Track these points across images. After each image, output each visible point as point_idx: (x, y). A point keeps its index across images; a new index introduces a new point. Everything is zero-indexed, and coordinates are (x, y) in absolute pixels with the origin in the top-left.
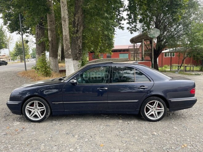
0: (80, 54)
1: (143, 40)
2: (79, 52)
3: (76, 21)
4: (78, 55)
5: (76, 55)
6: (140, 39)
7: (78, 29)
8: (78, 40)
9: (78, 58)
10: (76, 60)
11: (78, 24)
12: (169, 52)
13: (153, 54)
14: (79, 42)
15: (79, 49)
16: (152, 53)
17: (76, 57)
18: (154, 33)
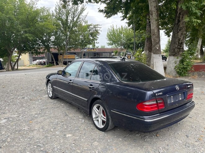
0: (179, 49)
2: (179, 47)
3: (178, 10)
4: (176, 50)
5: (174, 50)
7: (180, 19)
8: (178, 32)
9: (176, 53)
10: (174, 55)
11: (180, 13)
14: (179, 34)
15: (179, 43)
17: (173, 52)
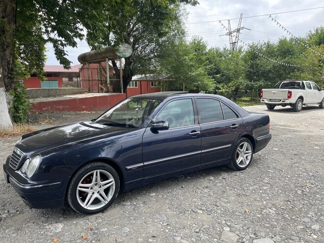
1: (107, 59)
2: (9, 75)
4: (6, 80)
6: (99, 57)
12: (137, 81)
13: (122, 82)
14: (8, 54)
16: (120, 81)
18: (124, 50)
